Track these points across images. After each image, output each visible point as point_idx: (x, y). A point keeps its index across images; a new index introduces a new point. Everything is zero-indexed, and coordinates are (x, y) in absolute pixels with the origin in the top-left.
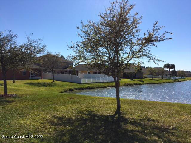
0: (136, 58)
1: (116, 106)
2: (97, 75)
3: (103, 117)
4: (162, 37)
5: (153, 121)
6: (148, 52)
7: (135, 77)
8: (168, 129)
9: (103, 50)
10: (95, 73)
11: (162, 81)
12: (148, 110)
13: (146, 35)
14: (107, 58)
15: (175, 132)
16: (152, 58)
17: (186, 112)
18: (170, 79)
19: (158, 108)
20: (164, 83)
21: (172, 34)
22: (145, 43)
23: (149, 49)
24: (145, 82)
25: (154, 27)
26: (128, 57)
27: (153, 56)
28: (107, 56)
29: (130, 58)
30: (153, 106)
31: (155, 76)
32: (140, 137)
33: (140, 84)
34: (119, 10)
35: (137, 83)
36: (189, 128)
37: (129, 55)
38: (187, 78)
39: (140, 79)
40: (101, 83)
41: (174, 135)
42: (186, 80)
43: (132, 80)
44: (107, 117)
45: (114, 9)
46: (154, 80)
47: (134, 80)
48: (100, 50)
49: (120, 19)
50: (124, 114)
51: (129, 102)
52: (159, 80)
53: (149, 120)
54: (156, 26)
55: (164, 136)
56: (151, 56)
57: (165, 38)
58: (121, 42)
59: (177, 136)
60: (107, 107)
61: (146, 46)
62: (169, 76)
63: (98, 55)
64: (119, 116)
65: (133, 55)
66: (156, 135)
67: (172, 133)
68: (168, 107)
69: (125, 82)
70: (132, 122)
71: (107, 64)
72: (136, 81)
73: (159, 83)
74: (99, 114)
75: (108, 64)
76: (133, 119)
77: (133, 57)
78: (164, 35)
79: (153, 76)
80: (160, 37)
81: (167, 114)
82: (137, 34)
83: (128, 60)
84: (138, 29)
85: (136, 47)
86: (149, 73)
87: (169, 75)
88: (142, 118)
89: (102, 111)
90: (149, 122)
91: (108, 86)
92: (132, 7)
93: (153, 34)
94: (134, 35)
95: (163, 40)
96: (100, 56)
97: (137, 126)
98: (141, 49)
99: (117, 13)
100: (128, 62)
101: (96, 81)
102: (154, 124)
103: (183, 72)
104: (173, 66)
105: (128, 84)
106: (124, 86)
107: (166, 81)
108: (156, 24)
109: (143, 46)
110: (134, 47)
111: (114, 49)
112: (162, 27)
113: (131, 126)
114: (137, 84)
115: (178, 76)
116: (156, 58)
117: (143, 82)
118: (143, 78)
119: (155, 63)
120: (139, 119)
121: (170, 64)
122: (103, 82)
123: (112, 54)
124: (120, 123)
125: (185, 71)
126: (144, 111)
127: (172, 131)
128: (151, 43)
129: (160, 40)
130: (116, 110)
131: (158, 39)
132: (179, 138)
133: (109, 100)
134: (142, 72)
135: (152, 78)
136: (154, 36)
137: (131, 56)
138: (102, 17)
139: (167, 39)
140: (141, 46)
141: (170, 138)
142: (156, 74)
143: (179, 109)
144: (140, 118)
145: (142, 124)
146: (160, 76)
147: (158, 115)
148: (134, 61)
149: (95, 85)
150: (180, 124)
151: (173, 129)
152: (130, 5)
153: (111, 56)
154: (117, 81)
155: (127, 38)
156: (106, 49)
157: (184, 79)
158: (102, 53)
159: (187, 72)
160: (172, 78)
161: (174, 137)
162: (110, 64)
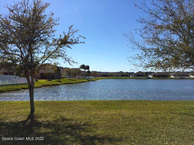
0: (52, 58)
1: (29, 110)
2: (8, 76)
3: (11, 125)
4: (76, 40)
5: (67, 120)
6: (63, 53)
7: (53, 78)
8: (79, 125)
9: (13, 47)
10: (5, 74)
11: (78, 81)
12: (63, 110)
13: (61, 37)
14: (19, 57)
15: (85, 128)
16: (67, 59)
17: (96, 108)
18: (85, 78)
19: (73, 107)
20: (80, 82)
21: (85, 38)
22: (61, 44)
23: (65, 50)
24: (63, 82)
25: (69, 30)
26: (44, 57)
27: (69, 58)
28: (18, 55)
29: (45, 58)
30: (68, 105)
31: (73, 76)
32: (53, 139)
33: (58, 85)
34: (33, 6)
35: (55, 83)
36: (97, 121)
37: (45, 55)
38: (99, 78)
39: (58, 80)
40: (13, 85)
41: (84, 131)
42: (98, 80)
43: (50, 81)
44: (16, 124)
45: (26, 4)
46: (72, 80)
47: (52, 80)
48: (9, 47)
49: (33, 15)
50: (38, 117)
51: (45, 104)
52: (75, 80)
53: (64, 120)
54: (71, 29)
55: (75, 133)
56: (66, 57)
57: (79, 42)
58: (35, 41)
59: (87, 131)
60: (18, 113)
61: (62, 47)
62: (84, 77)
63: (6, 53)
64: (32, 120)
65: (49, 55)
66: (68, 133)
67: (83, 129)
68: (81, 105)
69: (42, 83)
70: (46, 125)
71: (18, 63)
72: (54, 82)
73: (76, 83)
74: (7, 121)
75: (20, 64)
76: (47, 121)
77: (48, 57)
78: (78, 39)
79: (71, 77)
80: (75, 40)
81: (80, 111)
82: (52, 34)
83: (43, 60)
84: (53, 29)
85: (51, 47)
86: (67, 73)
87: (84, 75)
88: (56, 119)
89: (12, 117)
90: (63, 122)
91: (23, 88)
92: (47, 5)
93: (69, 36)
94: (49, 34)
95: (77, 43)
96: (9, 54)
97: (50, 128)
98: (57, 49)
99: (31, 9)
100: (43, 62)
101: (7, 83)
102: (68, 123)
103: (96, 72)
104: (88, 67)
105: (46, 85)
106: (41, 87)
107: (82, 81)
108: (71, 27)
109: (59, 47)
110: (50, 47)
111: (28, 48)
112: (77, 30)
113: (44, 129)
114: (55, 85)
115: (91, 76)
116: (71, 59)
117: (61, 82)
118: (61, 79)
119: (70, 64)
120: (53, 121)
121: (85, 65)
122: (16, 85)
123: (25, 53)
124: (33, 128)
125: (97, 71)
126: (60, 111)
127: (83, 127)
128: (67, 44)
129: (75, 43)
130: (28, 114)
131: (72, 42)
132: (88, 132)
133: (22, 104)
134: (61, 72)
135: (69, 79)
136: (70, 38)
137: (47, 56)
138: (9, 9)
139: (80, 43)
140: (57, 46)
141: (81, 134)
142: (73, 74)
143: (91, 106)
144: (54, 119)
145: (56, 125)
146: (76, 76)
147: (72, 114)
148: (50, 61)
149: (5, 88)
150: (90, 119)
151: (84, 125)
152: (45, 3)
153: (23, 54)
154: (31, 82)
155: (41, 37)
156: (18, 47)
157: (96, 79)
158: (12, 51)
159: (99, 72)
160: (87, 77)
161: (84, 132)
162: (23, 63)
